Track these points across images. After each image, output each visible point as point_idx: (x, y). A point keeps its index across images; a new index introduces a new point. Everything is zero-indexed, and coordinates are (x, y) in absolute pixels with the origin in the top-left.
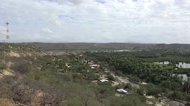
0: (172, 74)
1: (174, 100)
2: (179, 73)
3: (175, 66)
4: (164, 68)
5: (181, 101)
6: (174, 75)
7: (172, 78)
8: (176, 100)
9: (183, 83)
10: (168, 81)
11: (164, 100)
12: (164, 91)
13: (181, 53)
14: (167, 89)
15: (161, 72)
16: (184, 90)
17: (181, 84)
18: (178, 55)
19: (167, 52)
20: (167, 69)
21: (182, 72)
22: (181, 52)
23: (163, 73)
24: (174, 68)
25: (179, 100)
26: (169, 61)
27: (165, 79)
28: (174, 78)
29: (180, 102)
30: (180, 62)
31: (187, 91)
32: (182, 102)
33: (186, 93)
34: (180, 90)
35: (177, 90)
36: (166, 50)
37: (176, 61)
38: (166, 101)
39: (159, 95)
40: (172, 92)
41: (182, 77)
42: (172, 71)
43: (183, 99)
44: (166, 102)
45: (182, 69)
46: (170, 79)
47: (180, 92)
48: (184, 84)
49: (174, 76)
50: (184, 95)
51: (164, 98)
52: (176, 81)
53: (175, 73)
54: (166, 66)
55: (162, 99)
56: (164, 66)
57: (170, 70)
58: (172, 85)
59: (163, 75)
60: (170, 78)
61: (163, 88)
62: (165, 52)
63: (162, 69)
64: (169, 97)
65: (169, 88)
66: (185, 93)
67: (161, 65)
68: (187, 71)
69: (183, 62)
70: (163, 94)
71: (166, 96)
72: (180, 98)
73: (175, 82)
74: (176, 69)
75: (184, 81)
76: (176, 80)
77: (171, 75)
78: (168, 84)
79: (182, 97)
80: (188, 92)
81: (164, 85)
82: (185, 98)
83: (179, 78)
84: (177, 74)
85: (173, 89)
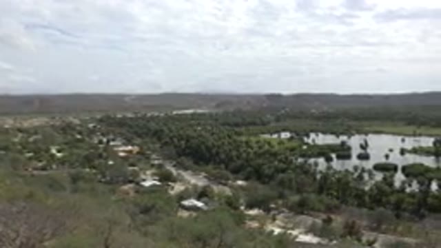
0: (296, 159)
1: (302, 213)
2: (310, 157)
3: (303, 140)
4: (282, 146)
6: (300, 160)
7: (297, 167)
8: (306, 212)
9: (318, 177)
10: (289, 173)
11: (282, 215)
12: (281, 196)
13: (314, 113)
14: (287, 192)
15: (275, 155)
16: (320, 190)
18: (307, 118)
19: (286, 111)
20: (287, 149)
21: (316, 152)
23: (279, 157)
24: (300, 146)
25: (312, 213)
26: (291, 132)
27: (283, 171)
28: (301, 166)
29: (311, 216)
30: (312, 131)
31: (325, 192)
32: (317, 217)
33: (324, 197)
34: (313, 192)
35: (306, 192)
36: (284, 108)
37: (305, 131)
38: (286, 218)
39: (273, 206)
40: (295, 198)
41: (316, 164)
42: (297, 152)
43: (319, 211)
44: (286, 220)
45: (316, 146)
46: (294, 170)
47: (312, 196)
48: (321, 178)
49: (300, 163)
50: (321, 201)
51: (283, 212)
52: (306, 172)
53: (303, 156)
54: (286, 142)
55: (279, 214)
56: (281, 142)
57: (292, 150)
58: (297, 182)
59: (280, 161)
60: (292, 166)
61: (281, 189)
62: (283, 112)
63: (277, 148)
64: (291, 209)
65: (290, 188)
66: (322, 196)
67: (275, 139)
68: (326, 151)
69: (316, 131)
70: (281, 202)
71: (287, 207)
72: (313, 209)
73: (303, 176)
74: (305, 147)
75: (321, 172)
76: (305, 170)
77: (294, 161)
78: (290, 180)
79: (318, 206)
80: (327, 195)
81: (282, 183)
82: (323, 208)
83: (310, 165)
84: (306, 158)
85: (299, 191)
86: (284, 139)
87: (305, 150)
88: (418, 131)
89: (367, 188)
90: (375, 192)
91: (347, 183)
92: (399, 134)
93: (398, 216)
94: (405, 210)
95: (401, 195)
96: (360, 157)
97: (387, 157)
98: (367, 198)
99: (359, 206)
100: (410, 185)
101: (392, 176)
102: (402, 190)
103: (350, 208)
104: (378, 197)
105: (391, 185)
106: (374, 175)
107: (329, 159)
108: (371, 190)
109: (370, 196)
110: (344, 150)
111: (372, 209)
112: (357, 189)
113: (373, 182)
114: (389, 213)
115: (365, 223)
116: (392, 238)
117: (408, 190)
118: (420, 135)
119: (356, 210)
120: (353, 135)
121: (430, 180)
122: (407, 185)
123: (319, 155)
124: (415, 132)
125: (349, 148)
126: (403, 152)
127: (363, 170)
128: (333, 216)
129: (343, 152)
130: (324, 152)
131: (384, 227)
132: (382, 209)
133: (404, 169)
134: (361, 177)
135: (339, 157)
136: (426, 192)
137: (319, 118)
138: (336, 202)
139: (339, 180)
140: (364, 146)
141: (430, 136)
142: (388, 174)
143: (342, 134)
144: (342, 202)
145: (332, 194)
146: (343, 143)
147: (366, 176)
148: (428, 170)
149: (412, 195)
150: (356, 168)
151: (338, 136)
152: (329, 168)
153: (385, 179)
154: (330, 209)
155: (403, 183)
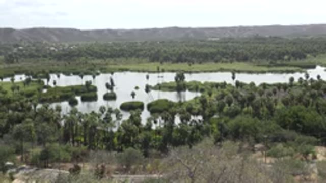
0: (35, 105)
1: (46, 167)
2: (51, 101)
3: (43, 82)
4: (16, 91)
5: (62, 164)
6: (39, 106)
7: (36, 114)
8: (50, 165)
9: (63, 123)
10: (27, 122)
11: (21, 172)
12: (19, 151)
13: (53, 51)
14: (26, 145)
15: (9, 101)
16: (66, 138)
17: (59, 126)
18: (45, 57)
19: (19, 50)
20: (22, 94)
21: (57, 96)
22: (52, 49)
23: (13, 105)
24: (39, 90)
25: (57, 164)
26: (27, 74)
27: (20, 120)
28: (41, 113)
29: (59, 168)
30: (52, 72)
31: (71, 140)
32: (64, 168)
35: (50, 142)
36: (17, 46)
37: (43, 72)
38: (27, 175)
39: (8, 163)
40: (38, 150)
41: (59, 109)
42: (36, 96)
43: (65, 161)
44: (26, 178)
45: (57, 89)
46: (33, 118)
47: (57, 145)
48: (66, 124)
49: (40, 110)
50: (67, 150)
51: (23, 169)
52: (47, 120)
53: (42, 101)
54: (21, 86)
55: (17, 172)
56: (15, 87)
57: (30, 95)
59: (15, 109)
60: (31, 113)
61: (18, 143)
62: (15, 50)
63: (10, 94)
64: (32, 164)
65: (31, 140)
66: (68, 144)
67: (7, 83)
68: (69, 93)
69: (58, 72)
70: (19, 157)
71: (26, 163)
72: (58, 160)
73: (45, 124)
74: (45, 91)
75: (65, 117)
76: (47, 118)
77: (33, 108)
78: (29, 130)
79: (63, 155)
80: (73, 142)
81: (19, 136)
82: (70, 158)
83: (52, 111)
84: (46, 104)
85: (41, 142)
86: (18, 83)
87: (45, 94)
88: (161, 67)
89: (115, 130)
90: (123, 132)
91: (94, 127)
92: (144, 71)
93: (146, 155)
94: (152, 147)
95: (148, 133)
96: (107, 97)
97: (133, 95)
98: (115, 140)
99: (109, 149)
100: (156, 122)
101: (138, 115)
102: (149, 127)
103: (99, 153)
104: (127, 137)
105: (138, 123)
106: (122, 116)
107: (73, 103)
108: (119, 131)
109: (118, 138)
110: (89, 91)
111: (121, 150)
112: (104, 132)
113: (121, 122)
114: (138, 152)
115: (114, 167)
116: (141, 177)
117: (154, 127)
118: (163, 71)
119: (105, 154)
120: (98, 74)
121: (173, 115)
122: (153, 122)
123: (62, 99)
124: (158, 68)
125: (95, 89)
126: (148, 89)
127: (110, 111)
128: (81, 165)
129: (89, 93)
130: (68, 95)
131: (133, 167)
132: (130, 149)
133: (149, 106)
134: (108, 119)
135: (83, 100)
136: (170, 126)
137: (59, 57)
138: (83, 148)
139: (85, 125)
140: (110, 86)
141: (173, 71)
142: (134, 113)
143: (86, 74)
144: (89, 148)
145: (78, 141)
146: (88, 84)
147: (113, 117)
148: (171, 105)
149: (158, 132)
150: (102, 109)
151: (82, 77)
152: (74, 112)
153: (132, 118)
154: (77, 157)
155: (149, 120)
